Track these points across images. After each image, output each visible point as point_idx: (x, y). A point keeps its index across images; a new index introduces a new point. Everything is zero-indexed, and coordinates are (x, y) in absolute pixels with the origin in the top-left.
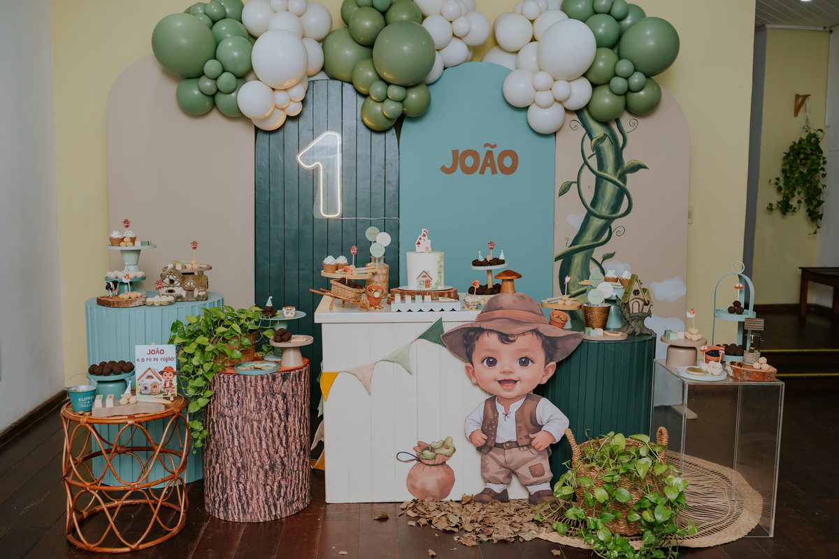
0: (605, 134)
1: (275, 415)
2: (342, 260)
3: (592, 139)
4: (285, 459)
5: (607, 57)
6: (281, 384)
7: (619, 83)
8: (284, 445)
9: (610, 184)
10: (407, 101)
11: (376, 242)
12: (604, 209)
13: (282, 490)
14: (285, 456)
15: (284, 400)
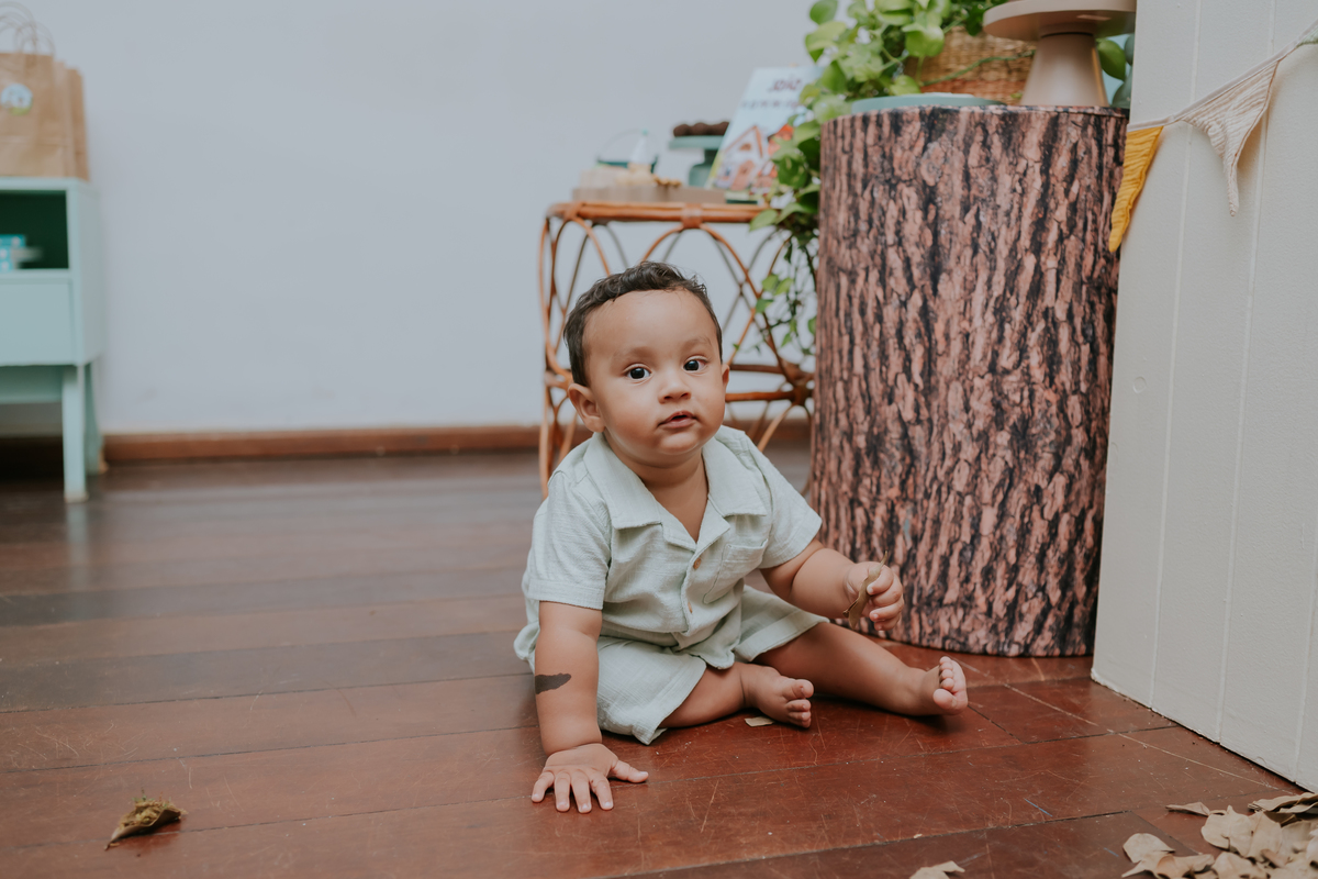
1: (894, 260)
4: (918, 433)
6: (918, 149)
8: (918, 379)
13: (899, 540)
14: (918, 421)
15: (925, 211)
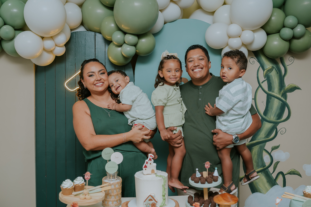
0: (273, 67)
2: (79, 181)
3: (264, 70)
5: (279, 14)
7: (287, 32)
9: (276, 100)
10: (139, 45)
11: (110, 160)
12: (272, 117)
